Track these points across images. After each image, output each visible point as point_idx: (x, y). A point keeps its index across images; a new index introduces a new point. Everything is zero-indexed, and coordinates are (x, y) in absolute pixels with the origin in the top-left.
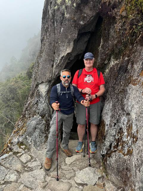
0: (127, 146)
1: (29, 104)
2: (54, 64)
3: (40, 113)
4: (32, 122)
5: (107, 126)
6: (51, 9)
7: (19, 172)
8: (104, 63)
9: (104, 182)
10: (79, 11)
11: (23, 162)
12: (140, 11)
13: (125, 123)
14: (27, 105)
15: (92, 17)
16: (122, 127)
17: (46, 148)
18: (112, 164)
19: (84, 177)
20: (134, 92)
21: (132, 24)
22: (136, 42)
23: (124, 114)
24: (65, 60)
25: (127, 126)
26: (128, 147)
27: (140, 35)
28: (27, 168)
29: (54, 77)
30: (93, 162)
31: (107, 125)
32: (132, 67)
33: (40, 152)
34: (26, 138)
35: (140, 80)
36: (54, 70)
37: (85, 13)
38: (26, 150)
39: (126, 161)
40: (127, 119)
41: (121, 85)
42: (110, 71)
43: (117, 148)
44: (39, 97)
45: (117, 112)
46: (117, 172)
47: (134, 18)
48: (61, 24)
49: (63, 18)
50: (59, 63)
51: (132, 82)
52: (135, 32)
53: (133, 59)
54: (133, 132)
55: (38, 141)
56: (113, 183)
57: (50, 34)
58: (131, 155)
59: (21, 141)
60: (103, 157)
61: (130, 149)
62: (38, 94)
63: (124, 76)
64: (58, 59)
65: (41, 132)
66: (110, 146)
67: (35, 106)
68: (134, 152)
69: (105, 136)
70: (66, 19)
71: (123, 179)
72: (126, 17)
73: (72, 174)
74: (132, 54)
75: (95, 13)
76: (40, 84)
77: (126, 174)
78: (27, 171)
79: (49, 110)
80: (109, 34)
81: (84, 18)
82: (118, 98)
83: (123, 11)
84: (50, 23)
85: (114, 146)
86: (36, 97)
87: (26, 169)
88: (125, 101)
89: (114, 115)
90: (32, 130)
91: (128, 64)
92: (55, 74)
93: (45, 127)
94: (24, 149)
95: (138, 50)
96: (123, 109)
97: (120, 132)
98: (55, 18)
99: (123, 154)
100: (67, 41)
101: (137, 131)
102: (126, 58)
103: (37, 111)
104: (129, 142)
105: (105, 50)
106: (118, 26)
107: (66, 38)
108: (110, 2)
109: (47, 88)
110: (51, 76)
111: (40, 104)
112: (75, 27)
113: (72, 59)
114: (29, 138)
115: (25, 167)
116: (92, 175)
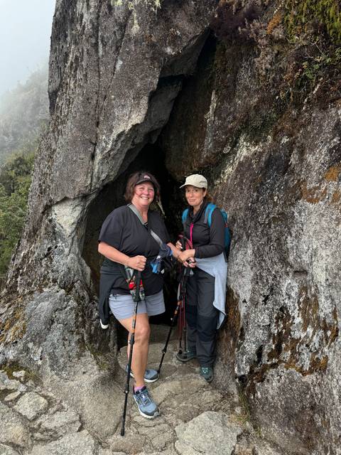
0: (308, 350)
1: (24, 257)
2: (98, 151)
3: (58, 281)
4: (39, 306)
5: (245, 305)
6: (88, 9)
7: (18, 446)
8: (221, 152)
9: (252, 446)
10: (162, 21)
11: (25, 417)
12: (321, 27)
13: (293, 294)
14: (18, 261)
15: (193, 38)
16: (284, 303)
17: (84, 373)
18: (269, 397)
19: (200, 438)
20: (314, 218)
21: (300, 58)
22: (308, 102)
23: (287, 274)
24: (126, 143)
25: (299, 300)
26: (310, 354)
27: (318, 85)
28: (42, 433)
29: (98, 186)
30: (215, 398)
31: (245, 301)
32: (302, 160)
33: (72, 384)
34: (27, 350)
35: (326, 189)
36: (97, 167)
37: (177, 27)
38: (30, 383)
39: (309, 389)
40: (297, 285)
41: (275, 204)
42: (238, 171)
43: (278, 358)
44: (55, 239)
45: (268, 269)
46: (284, 416)
47: (305, 43)
48: (117, 49)
49: (123, 36)
50: (112, 149)
51: (305, 196)
52: (306, 78)
53: (303, 141)
54: (322, 315)
55: (62, 356)
56: (274, 445)
57: (86, 76)
58: (324, 371)
59: (11, 357)
60: (243, 382)
61: (318, 358)
62: (50, 229)
63: (282, 182)
64: (110, 139)
65: (66, 331)
66: (259, 353)
67: (44, 263)
68: (334, 365)
69: (242, 329)
70: (130, 40)
71: (301, 433)
72: (282, 42)
73: (168, 436)
74: (299, 131)
75: (199, 30)
76: (57, 203)
77: (312, 421)
78: (41, 440)
79: (82, 271)
80: (235, 81)
81: (174, 40)
82: (267, 235)
83: (275, 27)
84: (86, 47)
85: (269, 351)
86: (45, 238)
87: (37, 435)
88: (289, 242)
89: (261, 277)
90: (44, 327)
91: (291, 152)
92: (99, 178)
93: (77, 315)
94: (22, 379)
95: (314, 118)
96: (284, 261)
97: (282, 316)
98: (100, 34)
99: (301, 372)
100: (132, 93)
101: (334, 313)
102: (285, 140)
103: (51, 276)
104: (311, 341)
105: (225, 119)
106: (263, 61)
107: (131, 87)
108: (240, 4)
109: (77, 214)
110: (89, 182)
111: (56, 258)
112: (153, 59)
113: (138, 141)
114: (35, 348)
115: (33, 430)
116: (219, 432)
